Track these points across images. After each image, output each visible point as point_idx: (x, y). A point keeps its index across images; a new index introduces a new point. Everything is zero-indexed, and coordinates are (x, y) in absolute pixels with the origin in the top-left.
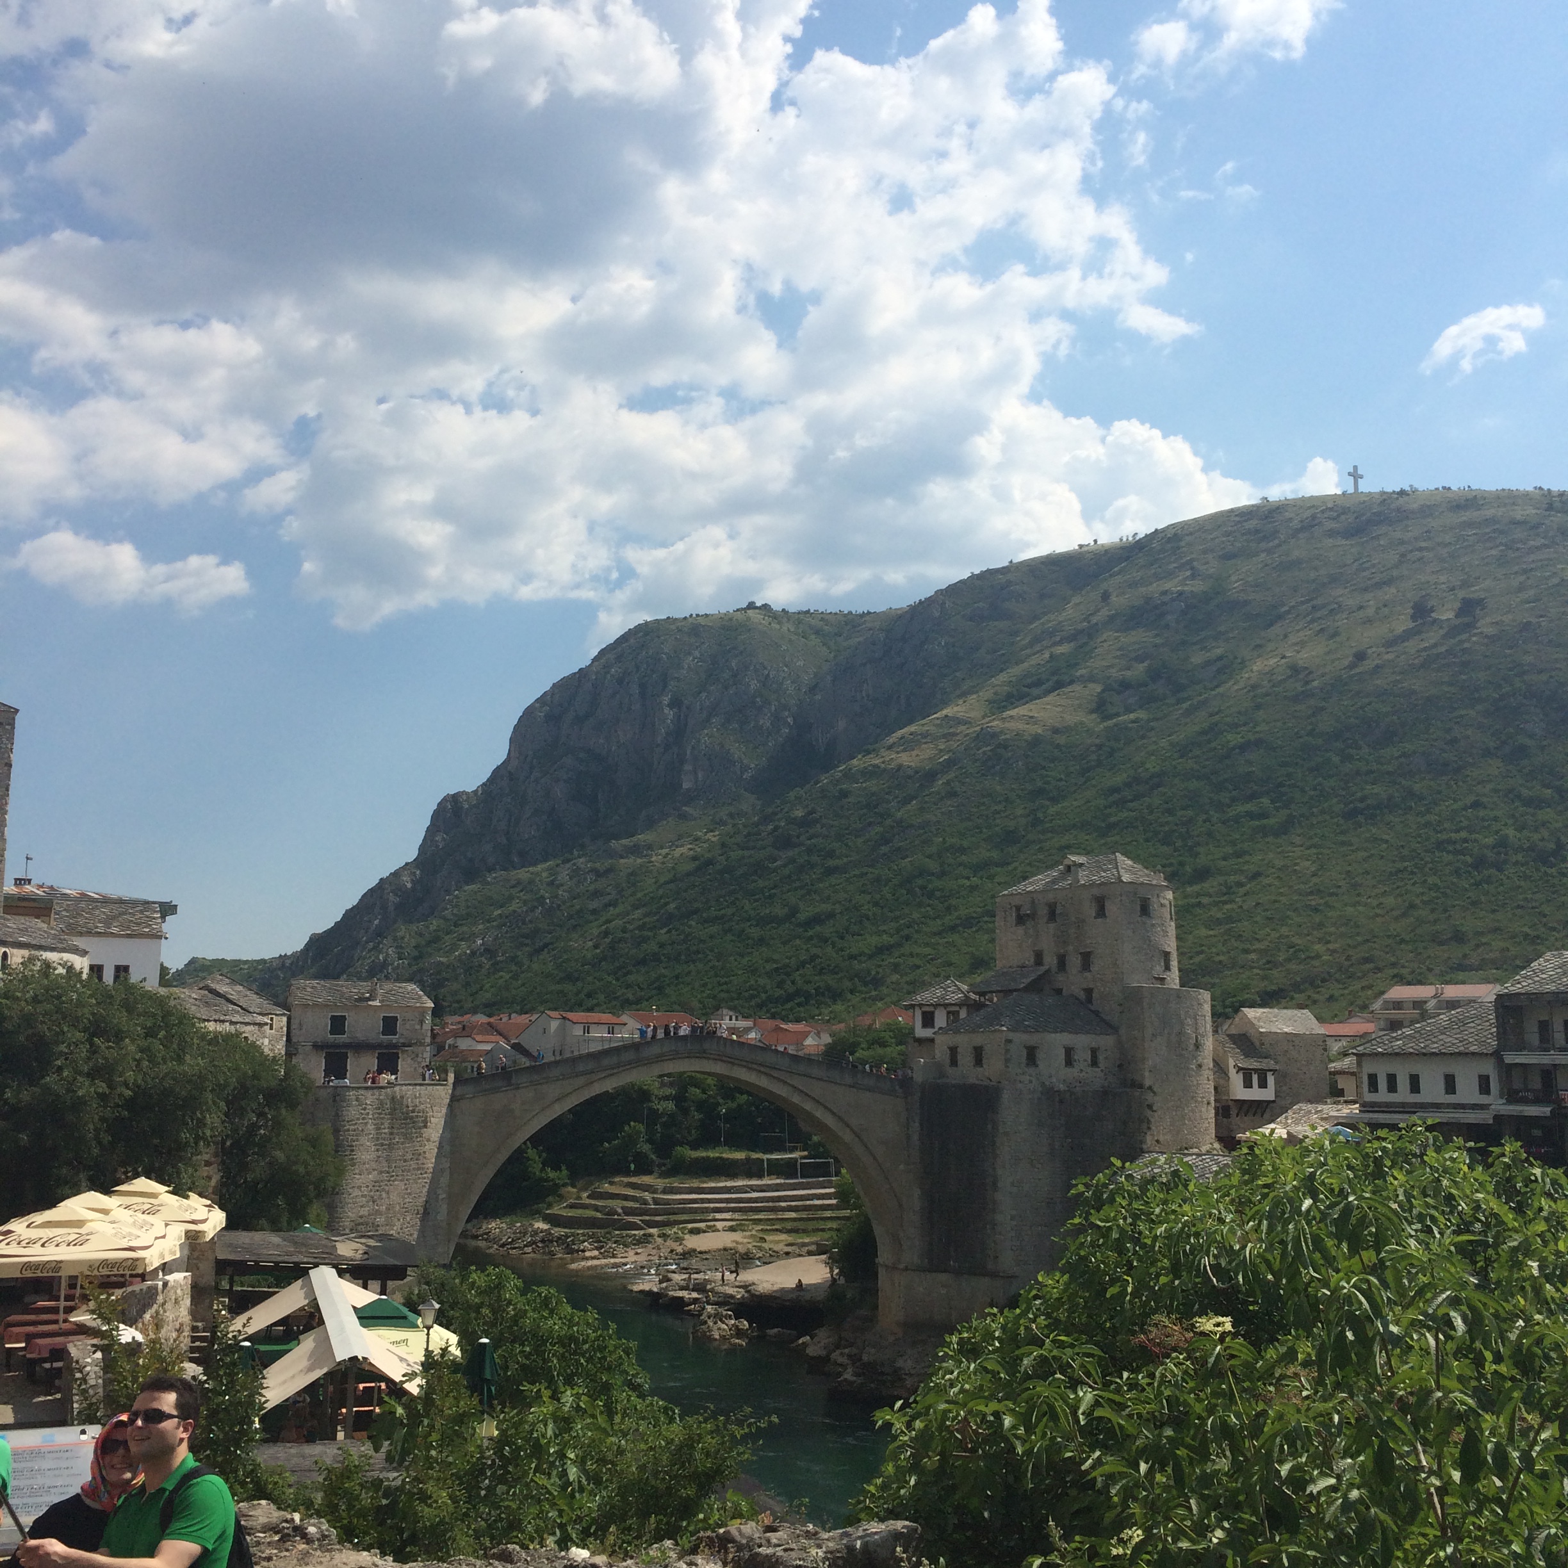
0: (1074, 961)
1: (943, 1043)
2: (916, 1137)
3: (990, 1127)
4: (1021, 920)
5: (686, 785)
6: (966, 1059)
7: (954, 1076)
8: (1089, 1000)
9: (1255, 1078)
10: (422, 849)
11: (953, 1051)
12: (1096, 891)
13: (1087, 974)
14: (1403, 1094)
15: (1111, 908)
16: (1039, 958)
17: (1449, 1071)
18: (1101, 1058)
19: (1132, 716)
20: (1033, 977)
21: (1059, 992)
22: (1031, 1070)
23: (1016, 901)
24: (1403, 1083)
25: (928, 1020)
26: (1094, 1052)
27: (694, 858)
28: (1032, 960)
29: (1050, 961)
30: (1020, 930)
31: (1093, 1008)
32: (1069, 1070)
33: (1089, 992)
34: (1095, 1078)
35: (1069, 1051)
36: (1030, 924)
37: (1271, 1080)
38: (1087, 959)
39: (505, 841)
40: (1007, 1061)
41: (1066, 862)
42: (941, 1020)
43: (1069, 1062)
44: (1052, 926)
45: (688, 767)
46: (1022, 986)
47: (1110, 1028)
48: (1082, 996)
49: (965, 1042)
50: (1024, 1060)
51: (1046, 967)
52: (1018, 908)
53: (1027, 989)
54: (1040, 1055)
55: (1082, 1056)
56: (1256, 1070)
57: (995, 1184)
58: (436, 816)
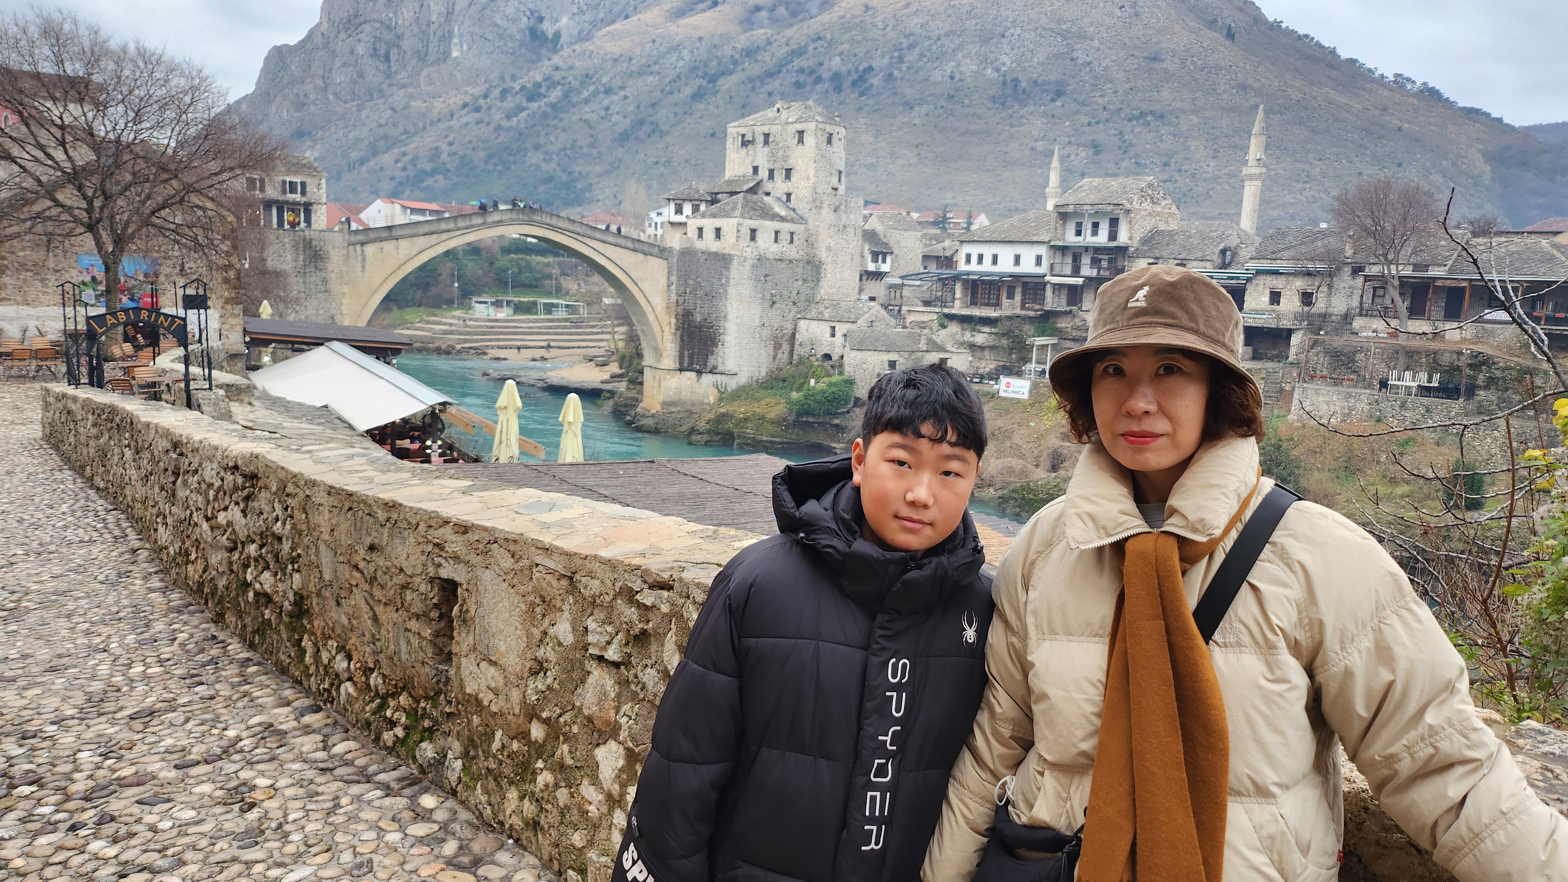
0: (779, 176)
1: (693, 224)
2: (673, 287)
3: (724, 281)
4: (745, 143)
5: (455, 54)
6: (709, 234)
7: (699, 245)
8: (788, 200)
9: (880, 257)
10: (258, 83)
11: (700, 230)
12: (800, 127)
13: (788, 183)
14: (987, 266)
15: (809, 139)
16: (756, 169)
17: (1017, 252)
18: (795, 238)
19: (762, 31)
20: (751, 184)
21: (768, 194)
22: (752, 244)
23: (742, 130)
24: (988, 259)
25: (679, 210)
26: (792, 234)
27: (465, 105)
28: (751, 171)
29: (763, 174)
30: (744, 151)
31: (791, 206)
32: (776, 245)
33: (789, 195)
34: (792, 252)
35: (777, 233)
36: (750, 147)
37: (889, 259)
38: (788, 172)
39: (320, 83)
40: (738, 237)
41: (778, 106)
42: (687, 208)
43: (776, 240)
44: (766, 150)
45: (456, 41)
46: (745, 188)
47: (802, 220)
48: (784, 198)
49: (709, 224)
50: (748, 238)
51: (759, 178)
52: (743, 136)
53: (747, 191)
54: (758, 234)
55: (784, 237)
56: (881, 253)
57: (725, 317)
58: (267, 60)
